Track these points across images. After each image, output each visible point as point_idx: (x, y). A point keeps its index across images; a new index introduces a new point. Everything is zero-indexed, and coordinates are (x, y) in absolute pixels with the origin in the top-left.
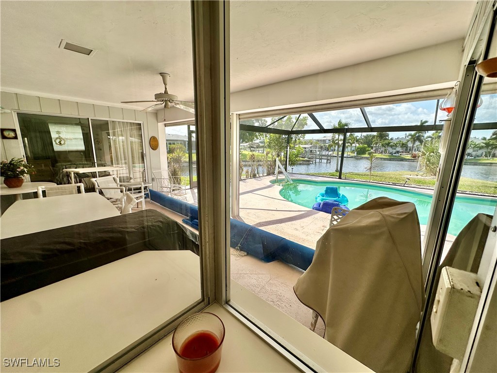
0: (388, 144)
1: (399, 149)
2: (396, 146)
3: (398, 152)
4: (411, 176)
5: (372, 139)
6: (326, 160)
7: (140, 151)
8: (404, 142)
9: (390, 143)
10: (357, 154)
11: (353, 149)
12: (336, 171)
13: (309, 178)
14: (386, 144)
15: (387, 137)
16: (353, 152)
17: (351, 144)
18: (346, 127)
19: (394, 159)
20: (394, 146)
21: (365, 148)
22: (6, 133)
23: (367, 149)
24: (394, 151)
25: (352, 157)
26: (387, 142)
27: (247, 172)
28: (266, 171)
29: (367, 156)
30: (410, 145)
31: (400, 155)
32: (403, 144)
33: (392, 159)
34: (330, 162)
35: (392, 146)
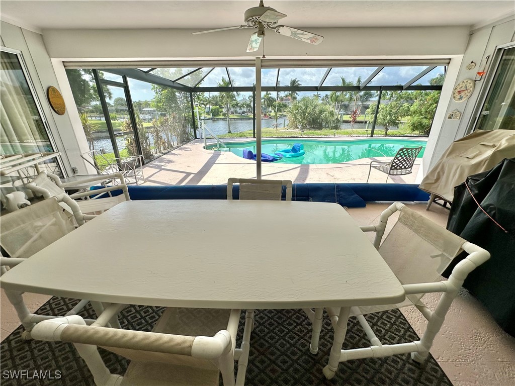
0: (237, 105)
1: (245, 109)
2: (243, 107)
3: (245, 112)
8: (248, 102)
10: (213, 115)
12: (229, 133)
14: (235, 105)
16: (208, 113)
17: (206, 106)
21: (218, 109)
23: (220, 110)
24: (242, 111)
25: (209, 119)
26: (234, 102)
29: (222, 117)
31: (247, 115)
32: (248, 105)
33: (243, 119)
35: (240, 107)
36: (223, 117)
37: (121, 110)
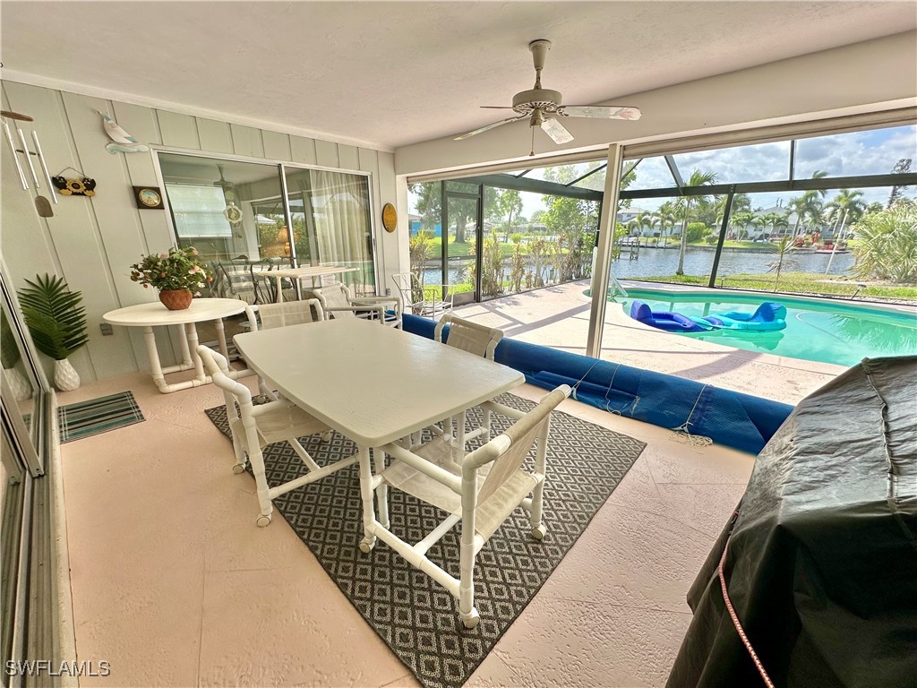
0: (749, 221)
1: (769, 230)
2: (765, 224)
3: (767, 236)
4: (834, 281)
5: (716, 210)
6: (629, 254)
7: (367, 234)
8: (781, 215)
9: (753, 218)
11: (674, 231)
12: (678, 273)
13: (654, 287)
14: (744, 220)
15: (746, 207)
16: (677, 236)
17: (673, 222)
18: (707, 184)
19: (759, 249)
20: (760, 224)
21: (700, 229)
22: (145, 196)
23: (705, 231)
24: (759, 233)
25: (675, 247)
26: (745, 216)
27: (529, 277)
28: (558, 274)
29: (704, 244)
30: (793, 219)
31: (772, 241)
32: (779, 220)
33: (756, 249)
34: (637, 258)
35: (756, 225)
36: (707, 245)
37: (538, 229)
